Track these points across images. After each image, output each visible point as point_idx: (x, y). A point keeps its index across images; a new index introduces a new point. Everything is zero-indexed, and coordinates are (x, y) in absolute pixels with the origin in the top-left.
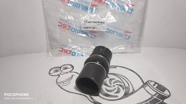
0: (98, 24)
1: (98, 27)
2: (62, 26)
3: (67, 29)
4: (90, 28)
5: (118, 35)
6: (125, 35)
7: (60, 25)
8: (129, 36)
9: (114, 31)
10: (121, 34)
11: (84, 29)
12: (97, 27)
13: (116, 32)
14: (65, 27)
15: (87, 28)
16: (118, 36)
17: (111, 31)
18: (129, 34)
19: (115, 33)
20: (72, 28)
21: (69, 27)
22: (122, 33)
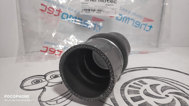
0: (106, 5)
1: (106, 10)
2: (47, 10)
3: (55, 15)
4: (94, 10)
5: (134, 24)
6: (144, 24)
7: (44, 10)
8: (150, 26)
9: (129, 18)
10: (139, 24)
11: (84, 13)
12: (104, 9)
13: (132, 19)
14: (51, 12)
15: (89, 10)
16: (135, 26)
17: (125, 19)
18: (149, 24)
19: (131, 22)
20: (64, 13)
21: (58, 12)
22: (141, 21)
